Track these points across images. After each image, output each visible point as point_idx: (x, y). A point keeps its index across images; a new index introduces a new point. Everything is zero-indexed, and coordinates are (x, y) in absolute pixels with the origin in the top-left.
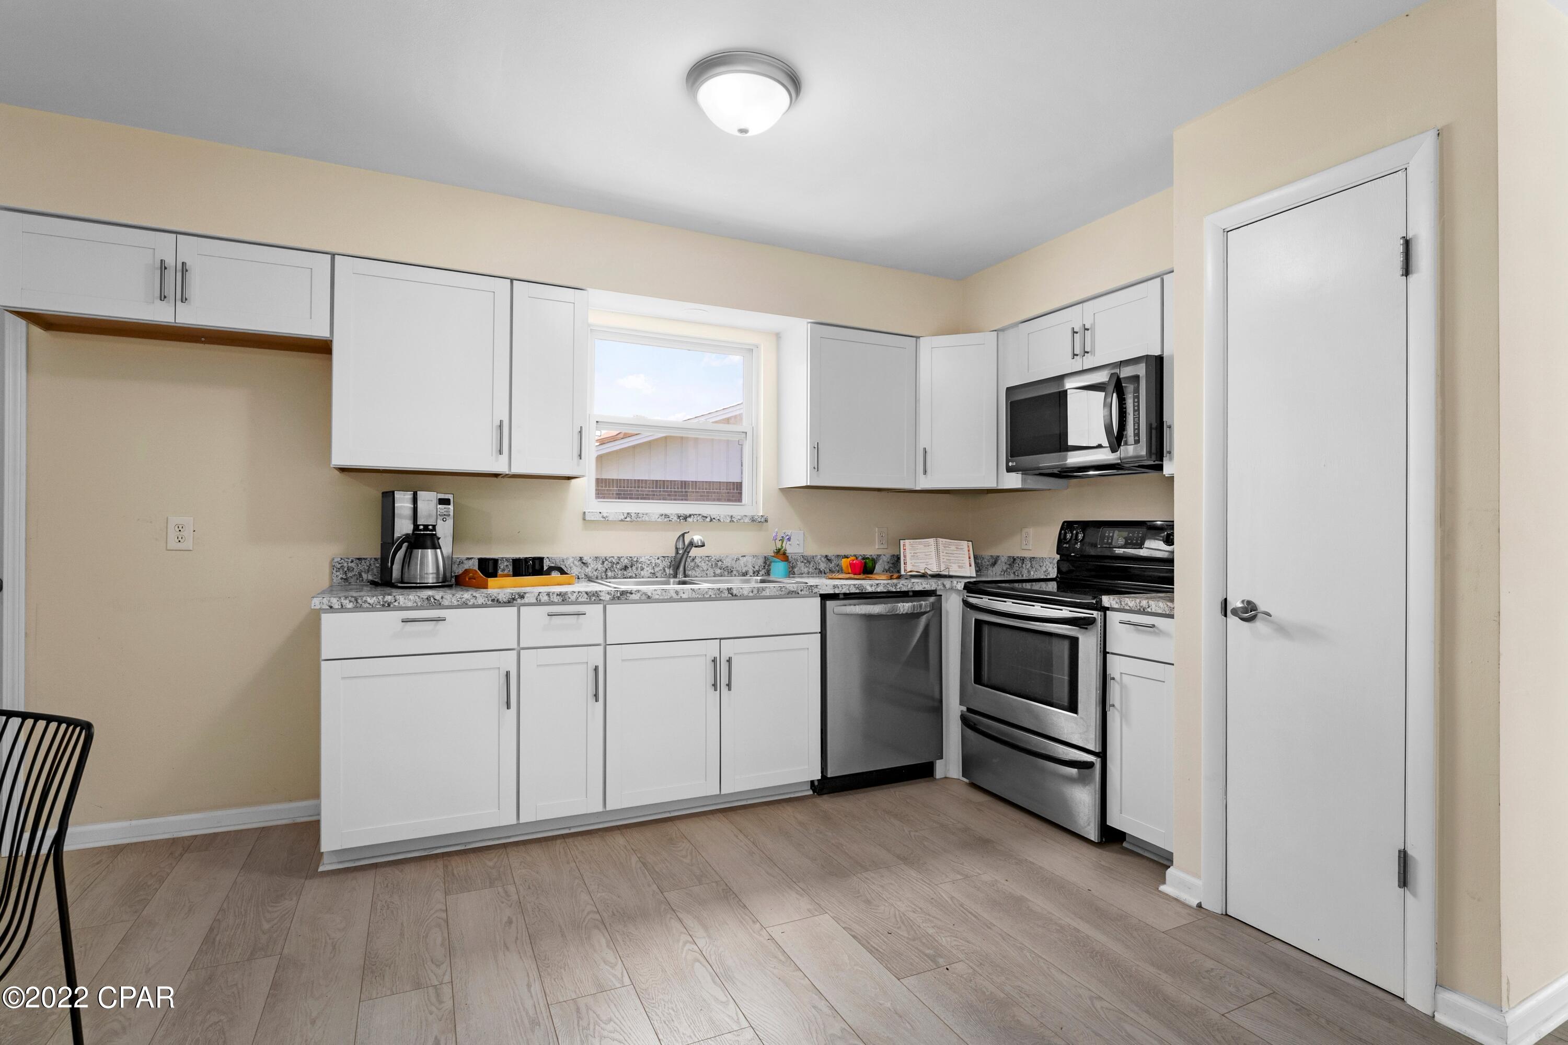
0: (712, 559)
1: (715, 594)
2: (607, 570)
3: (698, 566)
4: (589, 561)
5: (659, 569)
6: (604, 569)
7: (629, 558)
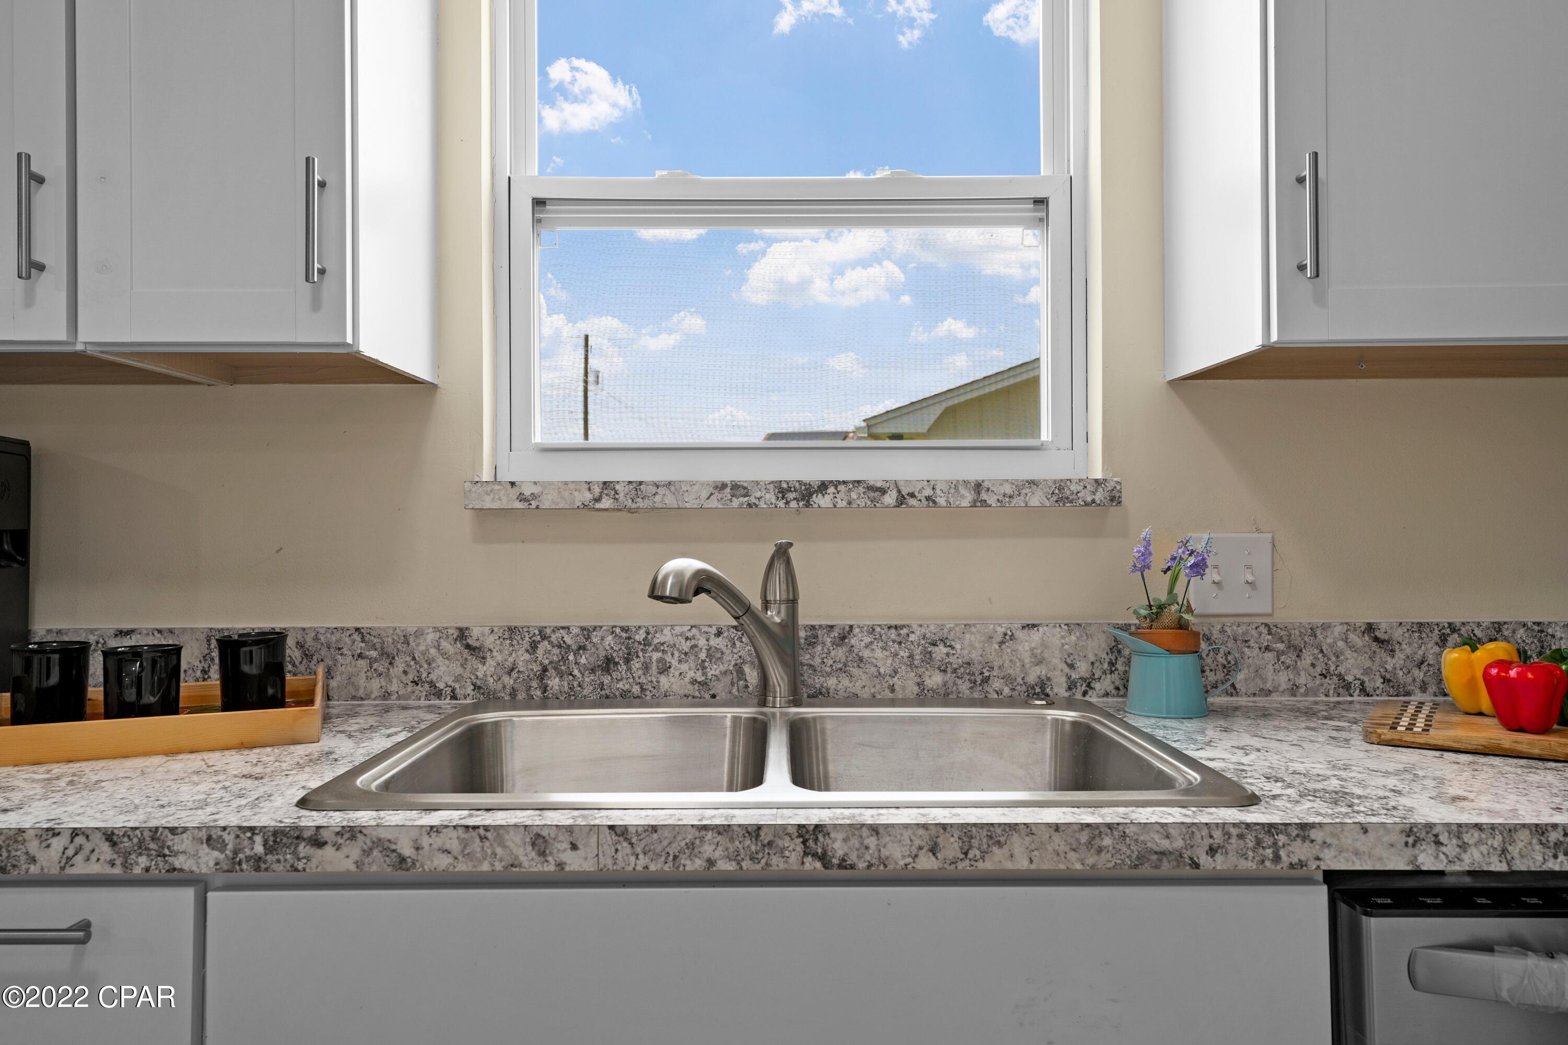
0: (912, 637)
1: (735, 857)
2: (545, 670)
3: (861, 659)
4: (489, 641)
5: (723, 668)
6: (536, 668)
7: (618, 630)
